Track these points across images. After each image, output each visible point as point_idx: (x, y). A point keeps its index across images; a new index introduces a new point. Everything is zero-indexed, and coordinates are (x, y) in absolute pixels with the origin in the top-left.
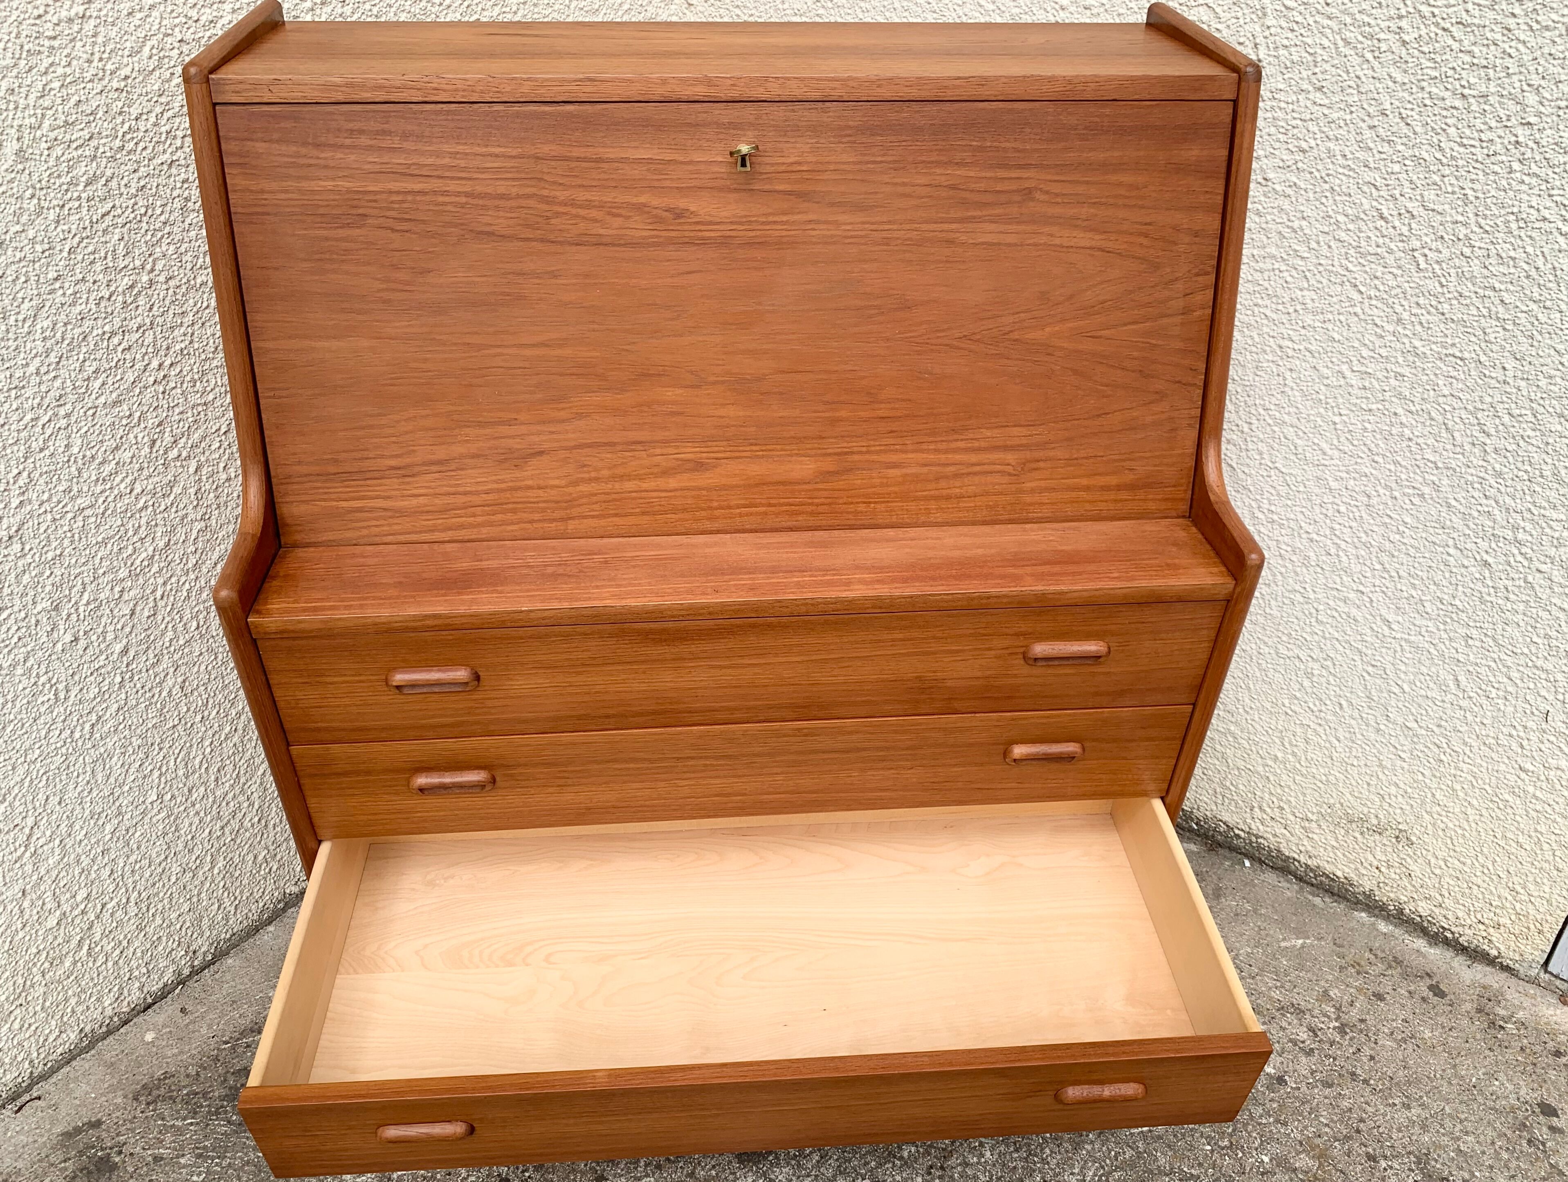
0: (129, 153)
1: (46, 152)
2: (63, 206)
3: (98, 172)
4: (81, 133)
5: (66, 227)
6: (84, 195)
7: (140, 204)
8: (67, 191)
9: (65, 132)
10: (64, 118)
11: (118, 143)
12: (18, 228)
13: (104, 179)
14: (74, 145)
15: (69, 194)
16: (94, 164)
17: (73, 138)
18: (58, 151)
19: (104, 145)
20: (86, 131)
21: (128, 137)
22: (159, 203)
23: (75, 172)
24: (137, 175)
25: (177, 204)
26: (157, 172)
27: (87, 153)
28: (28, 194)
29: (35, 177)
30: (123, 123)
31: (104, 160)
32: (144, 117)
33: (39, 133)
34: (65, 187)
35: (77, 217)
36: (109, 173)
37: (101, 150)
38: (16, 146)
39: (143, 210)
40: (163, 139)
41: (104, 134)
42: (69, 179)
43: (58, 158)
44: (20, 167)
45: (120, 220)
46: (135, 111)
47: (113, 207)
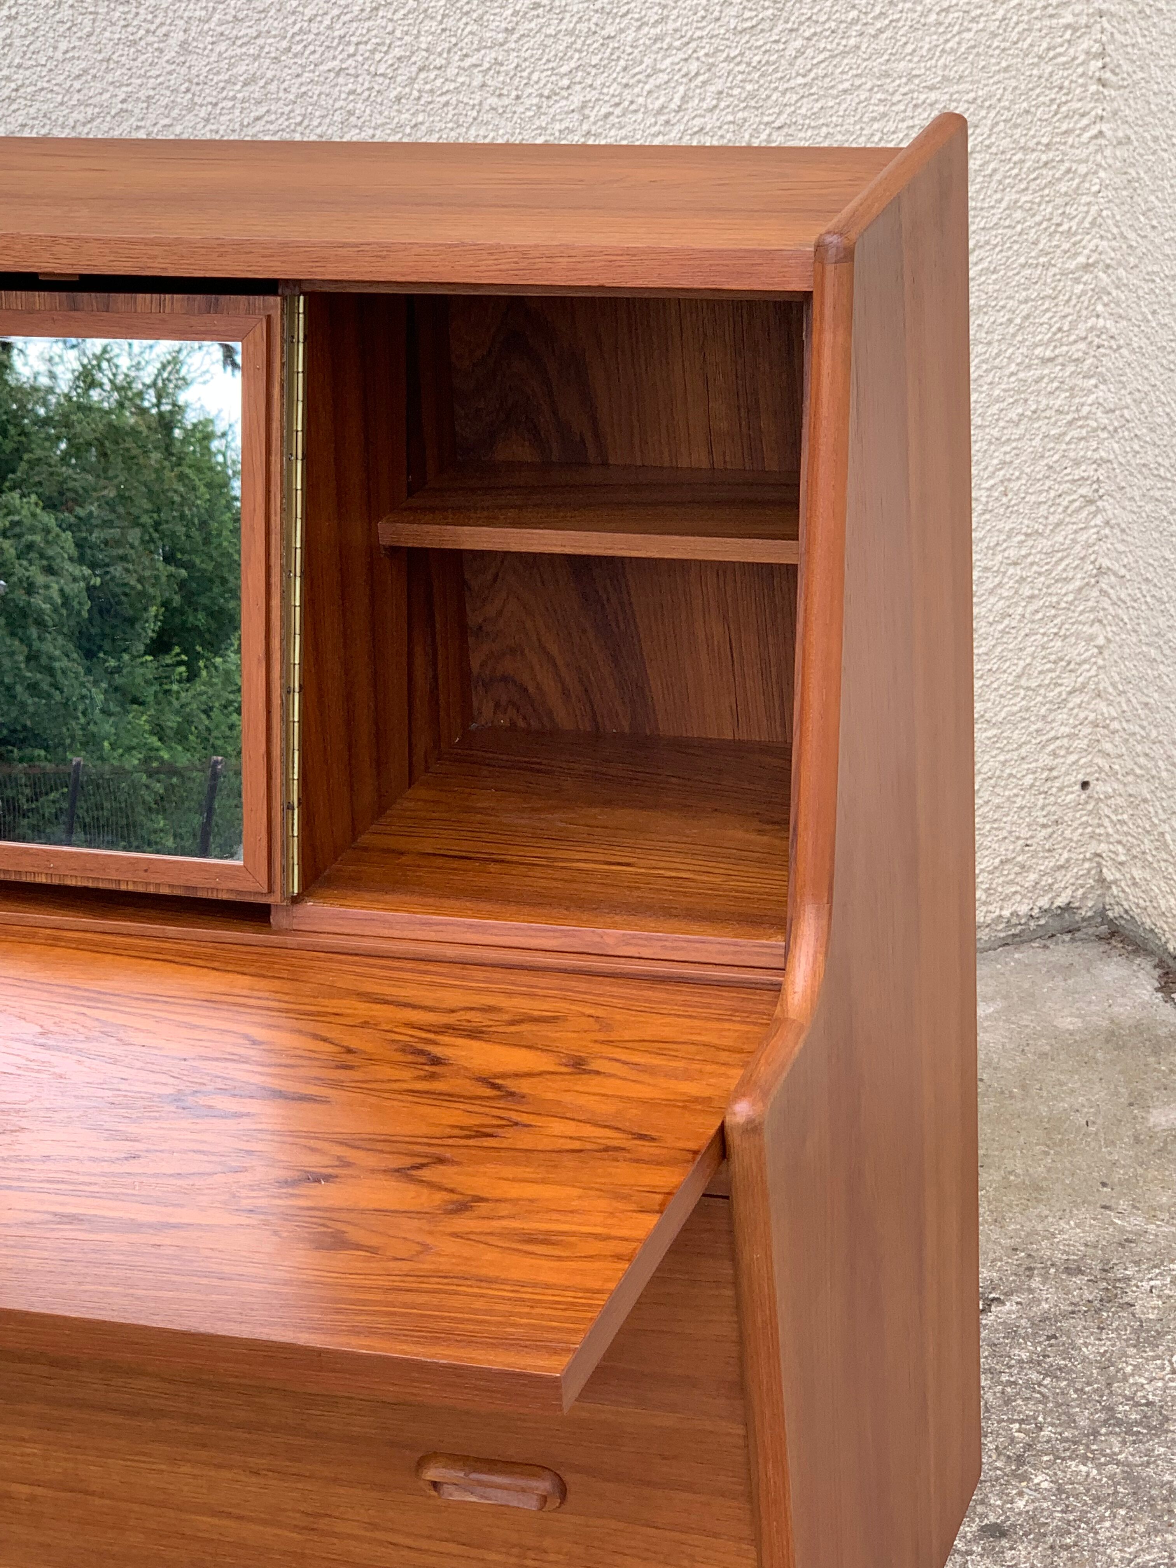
0: (296, 55)
1: (210, 47)
2: (216, 104)
3: (258, 73)
4: (249, 31)
5: (214, 127)
6: (239, 96)
7: (298, 112)
8: (223, 88)
9: (233, 28)
10: (234, 13)
11: (285, 44)
12: (167, 121)
13: (263, 81)
14: (239, 42)
15: (225, 93)
16: (256, 64)
17: (240, 34)
18: (222, 47)
19: (271, 45)
20: (255, 28)
21: (298, 38)
22: (317, 114)
23: (235, 71)
24: (300, 80)
25: (337, 117)
26: (322, 79)
27: (251, 51)
28: (183, 88)
29: (194, 71)
30: (294, 23)
31: (268, 61)
32: (319, 18)
33: (206, 27)
34: (222, 85)
35: (229, 117)
36: (270, 74)
37: (266, 50)
38: (181, 36)
39: (299, 119)
40: (335, 44)
41: (273, 33)
42: (227, 77)
43: (220, 54)
44: (182, 59)
45: (271, 127)
46: (309, 12)
47: (268, 111)
